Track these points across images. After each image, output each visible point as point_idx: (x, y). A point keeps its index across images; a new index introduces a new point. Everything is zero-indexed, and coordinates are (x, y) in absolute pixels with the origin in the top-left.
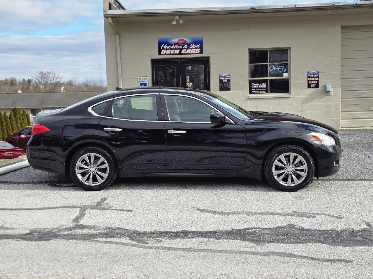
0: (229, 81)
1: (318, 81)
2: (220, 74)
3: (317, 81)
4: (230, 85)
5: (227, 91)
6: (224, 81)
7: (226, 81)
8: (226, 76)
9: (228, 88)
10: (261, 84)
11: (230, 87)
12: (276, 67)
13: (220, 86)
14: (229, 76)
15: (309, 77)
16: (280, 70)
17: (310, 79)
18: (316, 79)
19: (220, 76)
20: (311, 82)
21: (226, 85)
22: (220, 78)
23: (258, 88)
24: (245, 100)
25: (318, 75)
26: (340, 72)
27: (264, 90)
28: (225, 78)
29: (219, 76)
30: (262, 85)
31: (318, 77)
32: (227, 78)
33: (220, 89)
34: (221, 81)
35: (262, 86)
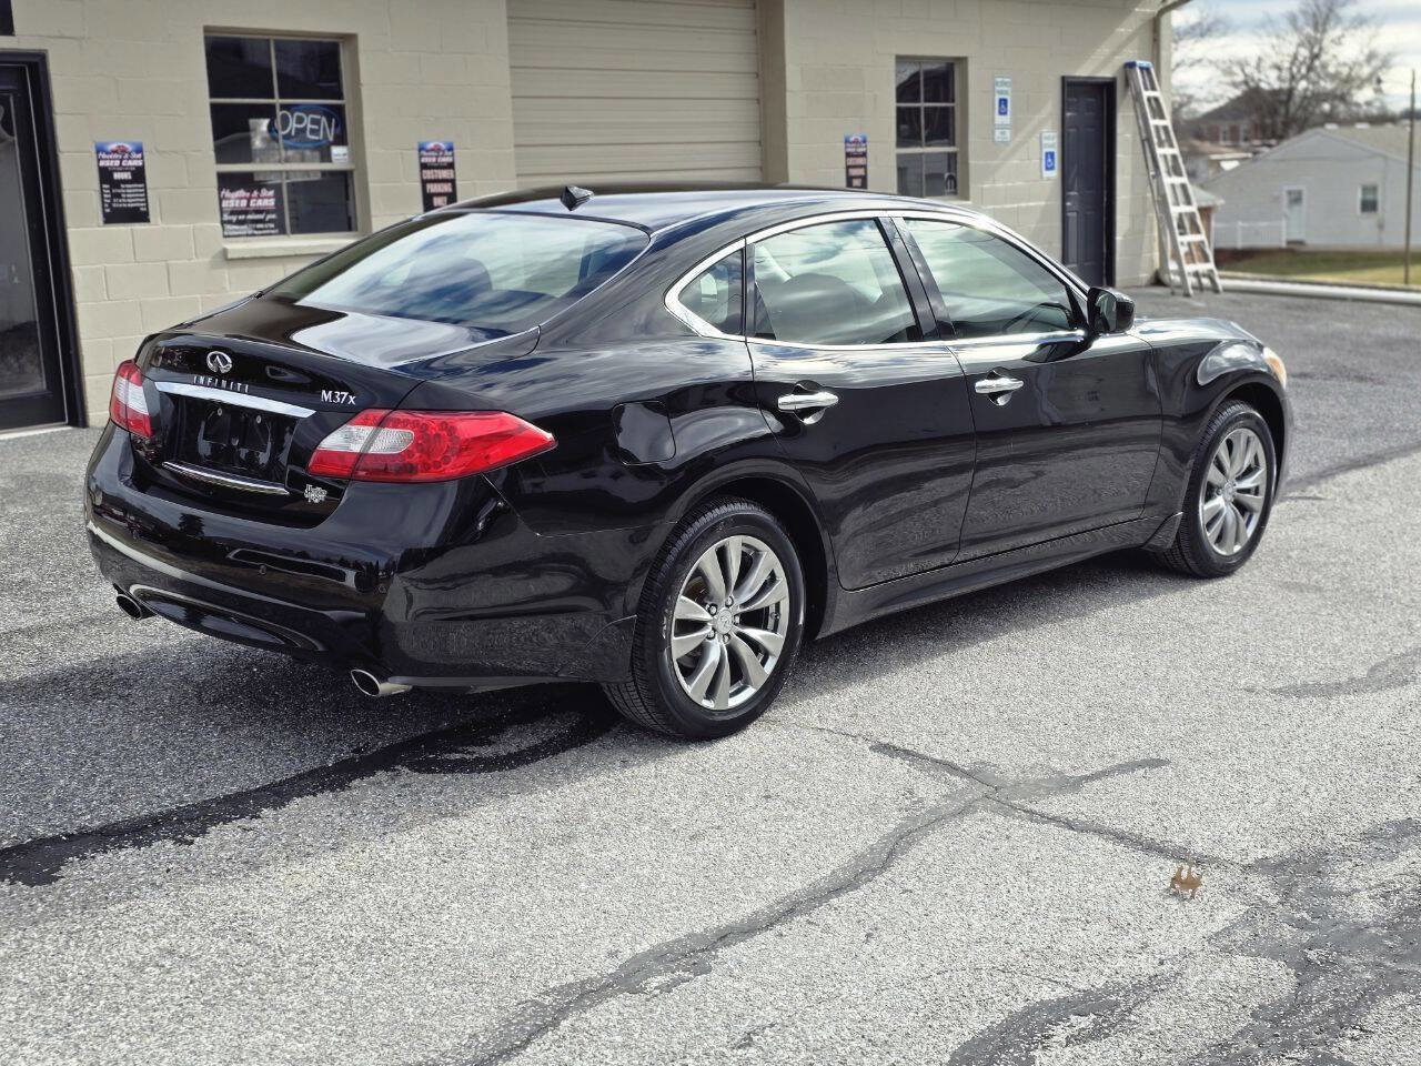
0: (139, 175)
1: (453, 182)
2: (101, 139)
3: (450, 184)
4: (146, 197)
5: (138, 227)
6: (117, 176)
7: (127, 176)
8: (124, 151)
9: (138, 208)
10: (255, 193)
11: (147, 206)
12: (300, 120)
13: (103, 202)
14: (139, 150)
15: (424, 166)
16: (313, 132)
17: (429, 174)
18: (444, 174)
19: (98, 152)
20: (432, 188)
21: (130, 197)
22: (102, 163)
23: (246, 212)
24: (214, 266)
25: (450, 160)
26: (513, 149)
27: (270, 221)
28: (121, 160)
29: (94, 151)
30: (259, 197)
31: (451, 166)
32: (130, 163)
33: (105, 215)
34: (105, 175)
35: (260, 203)
